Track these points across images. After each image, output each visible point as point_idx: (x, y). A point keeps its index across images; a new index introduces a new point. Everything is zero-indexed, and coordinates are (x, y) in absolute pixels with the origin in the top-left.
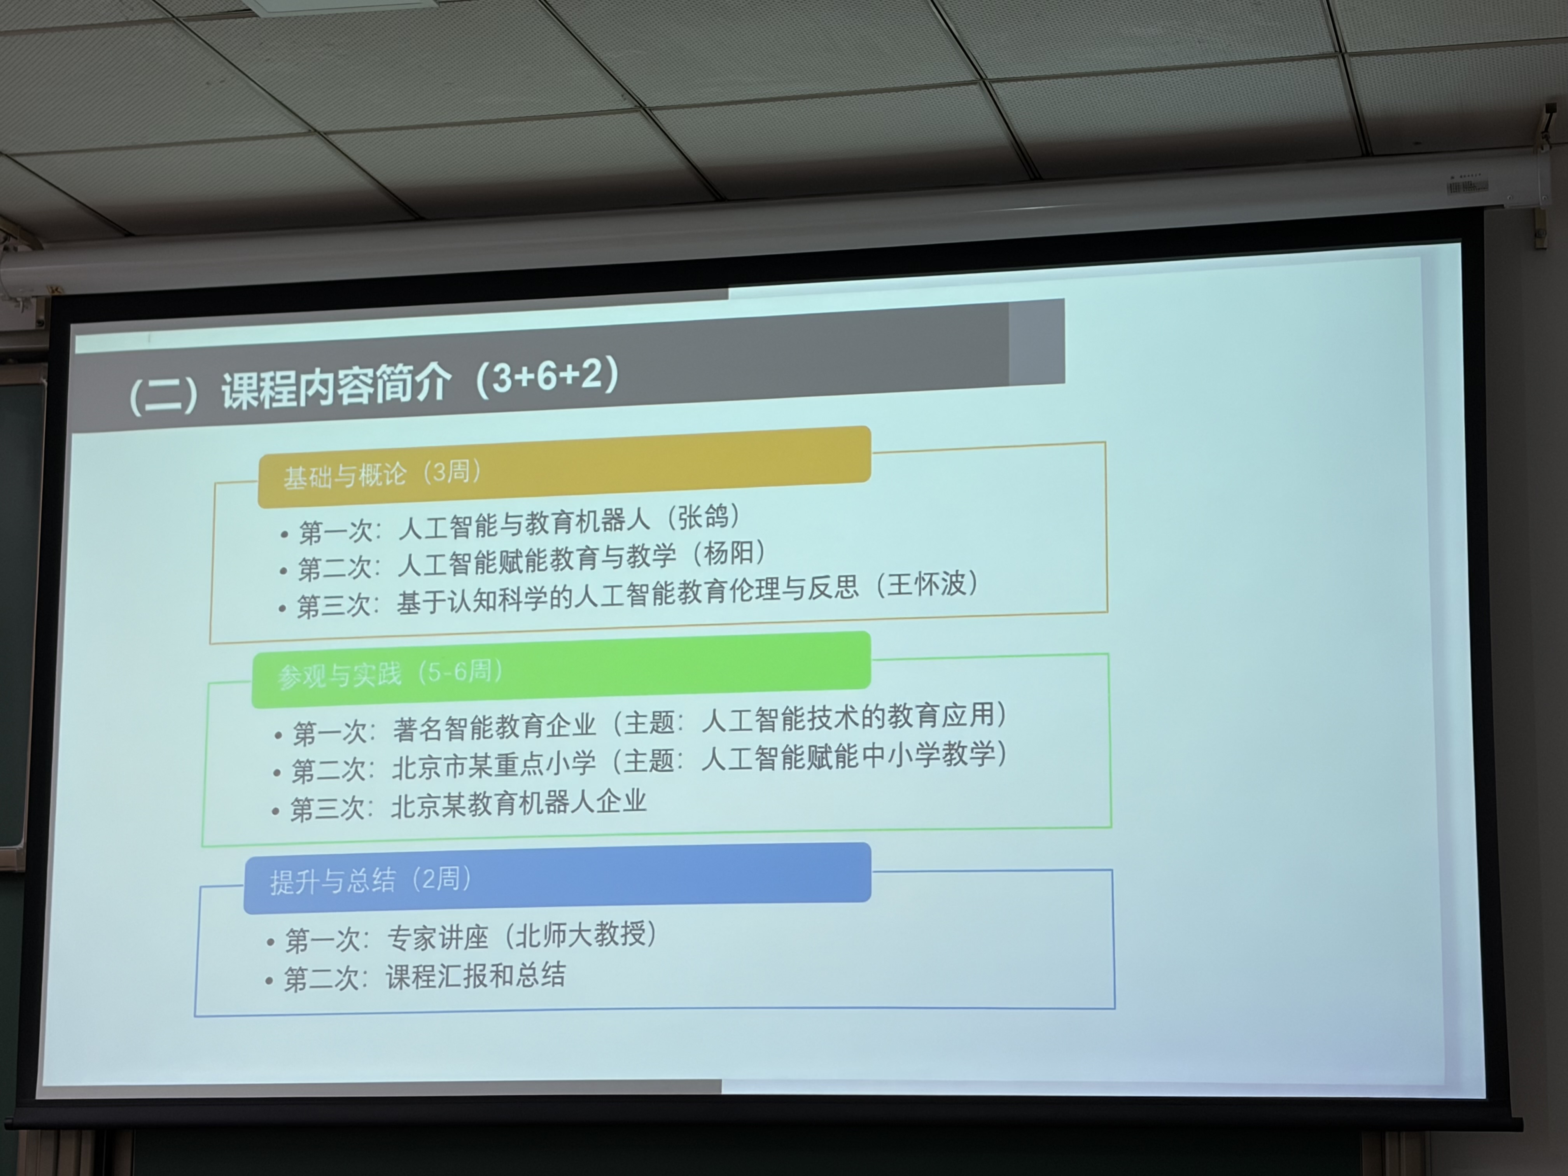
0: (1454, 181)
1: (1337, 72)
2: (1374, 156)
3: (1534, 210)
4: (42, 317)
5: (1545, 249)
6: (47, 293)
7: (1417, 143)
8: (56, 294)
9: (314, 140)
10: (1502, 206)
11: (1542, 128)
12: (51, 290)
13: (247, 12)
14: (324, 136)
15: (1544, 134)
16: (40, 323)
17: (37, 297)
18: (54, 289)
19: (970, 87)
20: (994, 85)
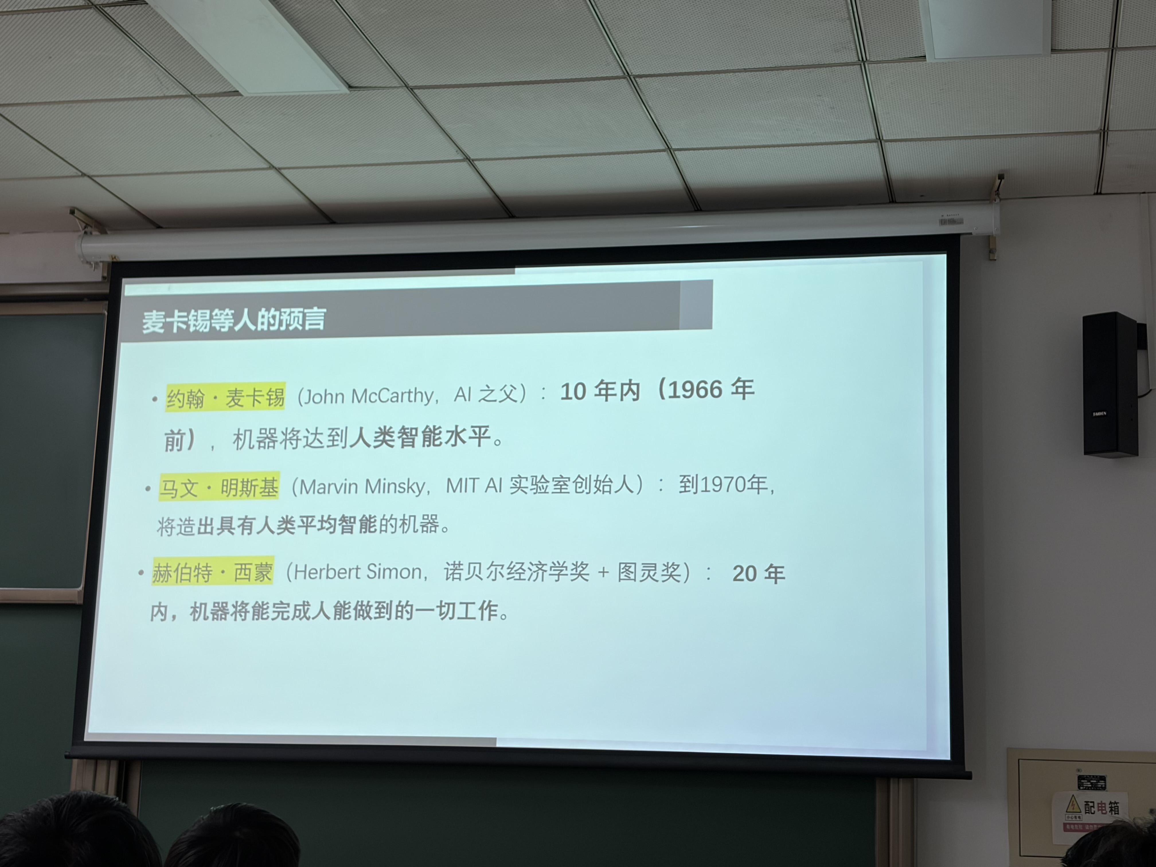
0: (943, 218)
1: (877, 150)
2: (896, 202)
3: (989, 236)
4: (105, 275)
5: (995, 260)
6: (109, 260)
7: (922, 196)
8: (115, 260)
9: (272, 172)
10: (971, 234)
11: (996, 188)
12: (111, 258)
13: (236, 93)
14: (278, 170)
15: (997, 192)
16: (104, 278)
17: (103, 262)
18: (113, 257)
19: (662, 153)
20: (676, 152)
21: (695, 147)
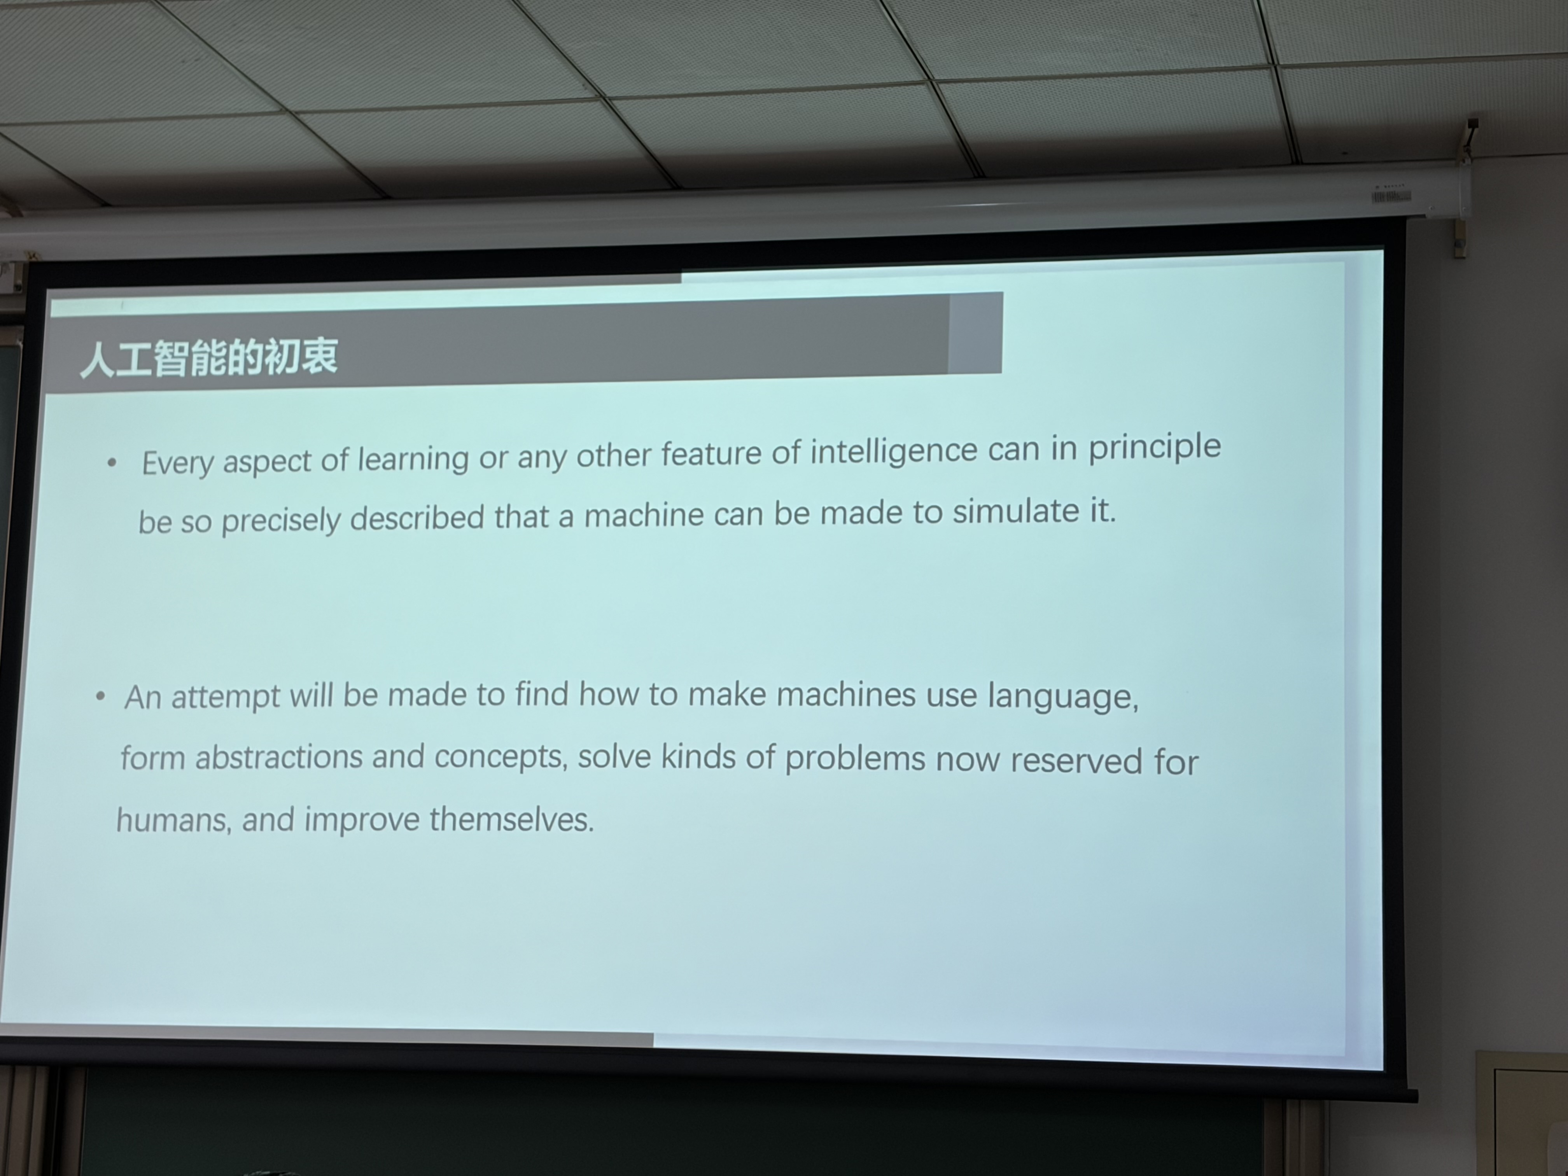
0: (1379, 190)
1: (1269, 83)
2: (1303, 164)
3: (1454, 220)
4: (20, 282)
5: (1464, 258)
6: (25, 259)
7: (1345, 153)
8: (34, 259)
9: (285, 119)
10: (1424, 216)
11: (1465, 142)
12: (28, 257)
14: (295, 115)
15: (1466, 147)
16: (17, 287)
17: (15, 262)
18: (32, 254)
19: (917, 87)
20: (941, 86)
21: (972, 77)
